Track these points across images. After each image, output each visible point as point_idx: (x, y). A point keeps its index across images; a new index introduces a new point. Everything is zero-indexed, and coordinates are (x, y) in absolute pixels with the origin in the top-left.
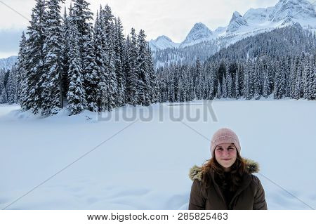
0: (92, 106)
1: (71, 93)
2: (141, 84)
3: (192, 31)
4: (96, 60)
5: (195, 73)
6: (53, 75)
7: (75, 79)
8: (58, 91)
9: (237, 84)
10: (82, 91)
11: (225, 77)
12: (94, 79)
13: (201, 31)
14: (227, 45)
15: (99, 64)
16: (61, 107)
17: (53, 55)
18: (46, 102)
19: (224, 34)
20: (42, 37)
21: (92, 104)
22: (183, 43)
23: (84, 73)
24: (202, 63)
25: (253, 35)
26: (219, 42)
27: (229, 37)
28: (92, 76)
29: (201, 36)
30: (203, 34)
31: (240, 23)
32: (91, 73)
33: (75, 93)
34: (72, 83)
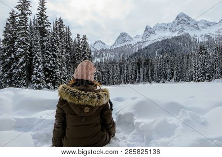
0: (49, 85)
1: (35, 76)
3: (119, 38)
4: (53, 54)
6: (21, 64)
7: (38, 67)
8: (25, 75)
9: (149, 73)
10: (42, 75)
11: (142, 68)
12: (51, 67)
13: (125, 37)
14: (143, 47)
15: (55, 56)
16: (26, 86)
17: (22, 50)
18: (15, 84)
19: (140, 40)
20: (14, 38)
21: (49, 84)
22: (113, 45)
23: (44, 63)
24: (126, 59)
25: (160, 40)
26: (137, 45)
27: (144, 42)
28: (49, 65)
29: (125, 41)
30: (126, 40)
31: (151, 32)
32: (49, 62)
33: (37, 76)
34: (35, 69)
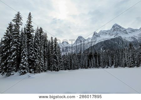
1: (22, 65)
2: (55, 61)
3: (77, 40)
4: (35, 50)
5: (79, 57)
6: (14, 56)
7: (24, 58)
8: (15, 64)
9: (97, 61)
10: (27, 63)
11: (92, 58)
12: (33, 58)
13: (81, 39)
14: (92, 45)
15: (36, 51)
16: (16, 71)
17: (15, 47)
18: (9, 69)
19: (91, 41)
20: (10, 39)
21: (31, 70)
22: (74, 44)
23: (28, 56)
24: (82, 52)
25: (103, 41)
26: (89, 44)
27: (93, 42)
28: (32, 57)
29: (81, 41)
31: (97, 36)
32: (32, 55)
33: (23, 65)
34: (22, 60)
